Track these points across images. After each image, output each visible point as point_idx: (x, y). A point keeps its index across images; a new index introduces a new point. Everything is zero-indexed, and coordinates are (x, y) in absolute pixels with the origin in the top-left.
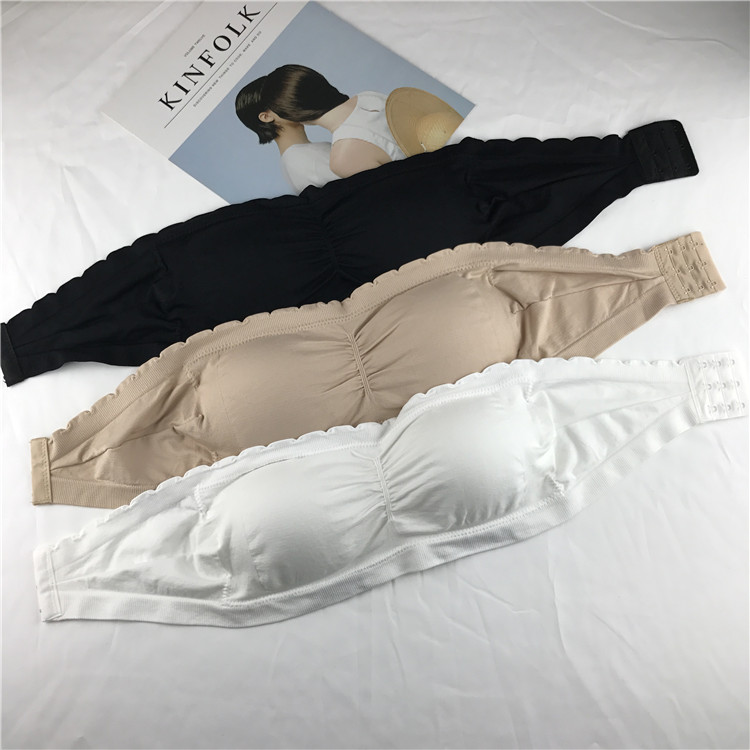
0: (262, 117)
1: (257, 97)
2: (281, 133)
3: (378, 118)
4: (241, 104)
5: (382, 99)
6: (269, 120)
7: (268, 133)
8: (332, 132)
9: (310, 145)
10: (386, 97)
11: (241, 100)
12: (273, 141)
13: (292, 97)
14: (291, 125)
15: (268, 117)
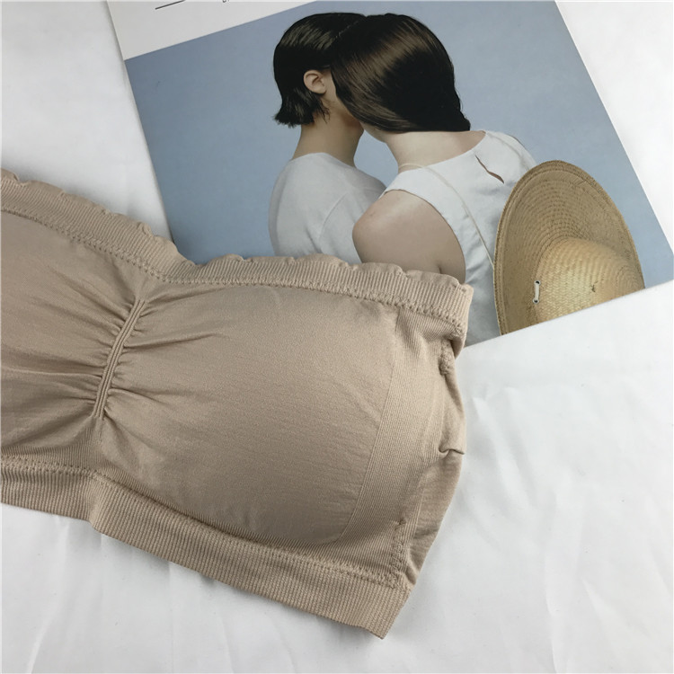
0: (309, 79)
1: (326, 41)
2: (320, 122)
3: (495, 191)
4: (293, 38)
5: (523, 163)
6: (317, 89)
7: (300, 110)
8: (400, 170)
9: (349, 170)
10: (533, 164)
11: (299, 30)
12: (298, 128)
13: (380, 73)
14: (344, 118)
15: (319, 83)
